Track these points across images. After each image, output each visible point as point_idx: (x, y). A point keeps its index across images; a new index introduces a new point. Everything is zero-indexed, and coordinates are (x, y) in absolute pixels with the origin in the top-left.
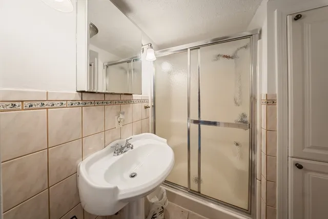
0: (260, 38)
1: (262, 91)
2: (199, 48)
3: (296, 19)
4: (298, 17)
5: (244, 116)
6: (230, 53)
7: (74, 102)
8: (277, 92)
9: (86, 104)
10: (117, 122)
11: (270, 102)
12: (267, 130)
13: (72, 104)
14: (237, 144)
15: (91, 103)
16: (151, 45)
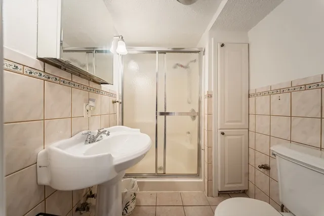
0: (204, 54)
1: (205, 89)
2: (165, 53)
3: (222, 46)
4: (222, 45)
5: (193, 110)
6: (184, 64)
7: (35, 71)
8: (213, 90)
9: (49, 78)
10: (85, 110)
11: (210, 96)
12: (208, 114)
13: (31, 73)
14: (189, 133)
15: (56, 79)
16: (122, 38)
